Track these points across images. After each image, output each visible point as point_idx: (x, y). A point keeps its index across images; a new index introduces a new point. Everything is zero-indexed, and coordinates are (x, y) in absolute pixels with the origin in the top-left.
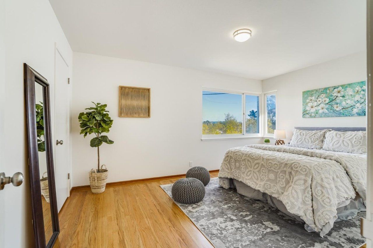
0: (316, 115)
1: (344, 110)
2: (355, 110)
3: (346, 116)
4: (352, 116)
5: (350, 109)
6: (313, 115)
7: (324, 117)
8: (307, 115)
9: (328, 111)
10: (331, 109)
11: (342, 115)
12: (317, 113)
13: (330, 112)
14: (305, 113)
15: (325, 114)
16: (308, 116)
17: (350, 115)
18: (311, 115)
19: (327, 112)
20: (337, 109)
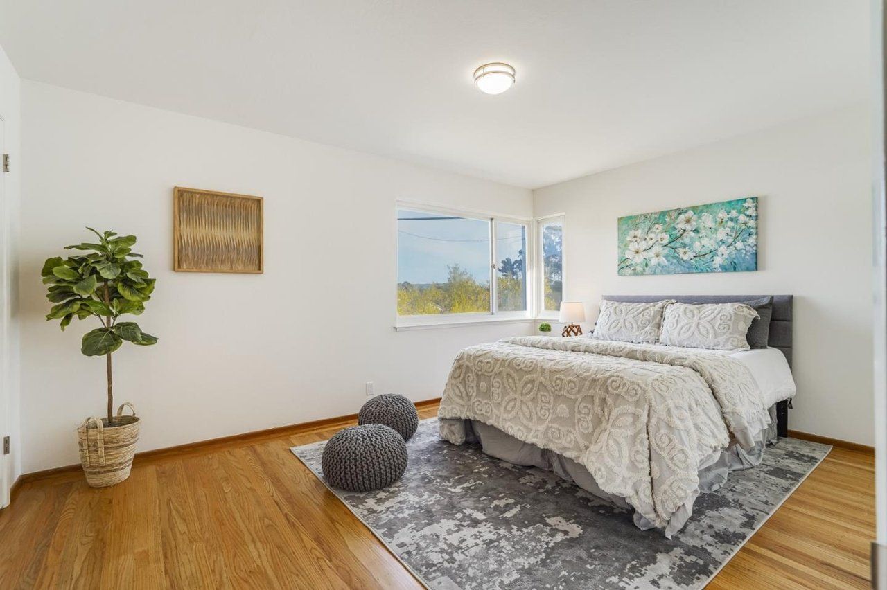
0: (645, 269)
1: (696, 259)
2: (718, 261)
3: (702, 271)
4: (712, 272)
5: (708, 257)
6: (639, 268)
7: (661, 273)
8: (628, 268)
9: (668, 261)
10: (674, 257)
11: (694, 271)
12: (647, 265)
13: (671, 264)
14: (623, 265)
15: (663, 267)
16: (628, 271)
17: (709, 271)
18: (635, 270)
19: (666, 263)
20: (685, 258)
